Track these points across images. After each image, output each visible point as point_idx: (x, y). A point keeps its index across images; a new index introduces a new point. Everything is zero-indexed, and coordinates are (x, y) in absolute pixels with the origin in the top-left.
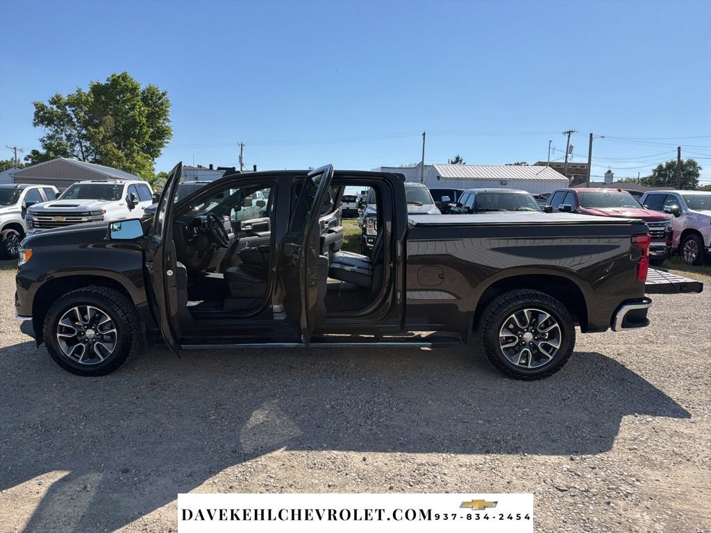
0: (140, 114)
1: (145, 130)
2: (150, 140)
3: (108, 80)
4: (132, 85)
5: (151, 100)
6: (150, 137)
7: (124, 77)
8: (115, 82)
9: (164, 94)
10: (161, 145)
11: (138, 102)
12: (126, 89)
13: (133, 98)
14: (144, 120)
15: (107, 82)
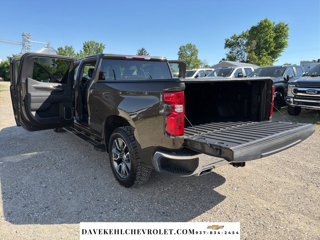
0: (270, 37)
1: (272, 45)
2: (274, 49)
3: (258, 24)
4: (269, 24)
5: (279, 29)
6: (274, 48)
7: (265, 21)
8: (261, 24)
9: (286, 26)
10: (280, 51)
11: (271, 31)
12: (266, 26)
13: (268, 30)
14: (272, 40)
15: (257, 25)
